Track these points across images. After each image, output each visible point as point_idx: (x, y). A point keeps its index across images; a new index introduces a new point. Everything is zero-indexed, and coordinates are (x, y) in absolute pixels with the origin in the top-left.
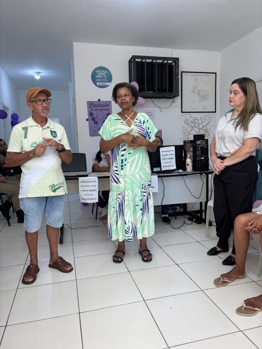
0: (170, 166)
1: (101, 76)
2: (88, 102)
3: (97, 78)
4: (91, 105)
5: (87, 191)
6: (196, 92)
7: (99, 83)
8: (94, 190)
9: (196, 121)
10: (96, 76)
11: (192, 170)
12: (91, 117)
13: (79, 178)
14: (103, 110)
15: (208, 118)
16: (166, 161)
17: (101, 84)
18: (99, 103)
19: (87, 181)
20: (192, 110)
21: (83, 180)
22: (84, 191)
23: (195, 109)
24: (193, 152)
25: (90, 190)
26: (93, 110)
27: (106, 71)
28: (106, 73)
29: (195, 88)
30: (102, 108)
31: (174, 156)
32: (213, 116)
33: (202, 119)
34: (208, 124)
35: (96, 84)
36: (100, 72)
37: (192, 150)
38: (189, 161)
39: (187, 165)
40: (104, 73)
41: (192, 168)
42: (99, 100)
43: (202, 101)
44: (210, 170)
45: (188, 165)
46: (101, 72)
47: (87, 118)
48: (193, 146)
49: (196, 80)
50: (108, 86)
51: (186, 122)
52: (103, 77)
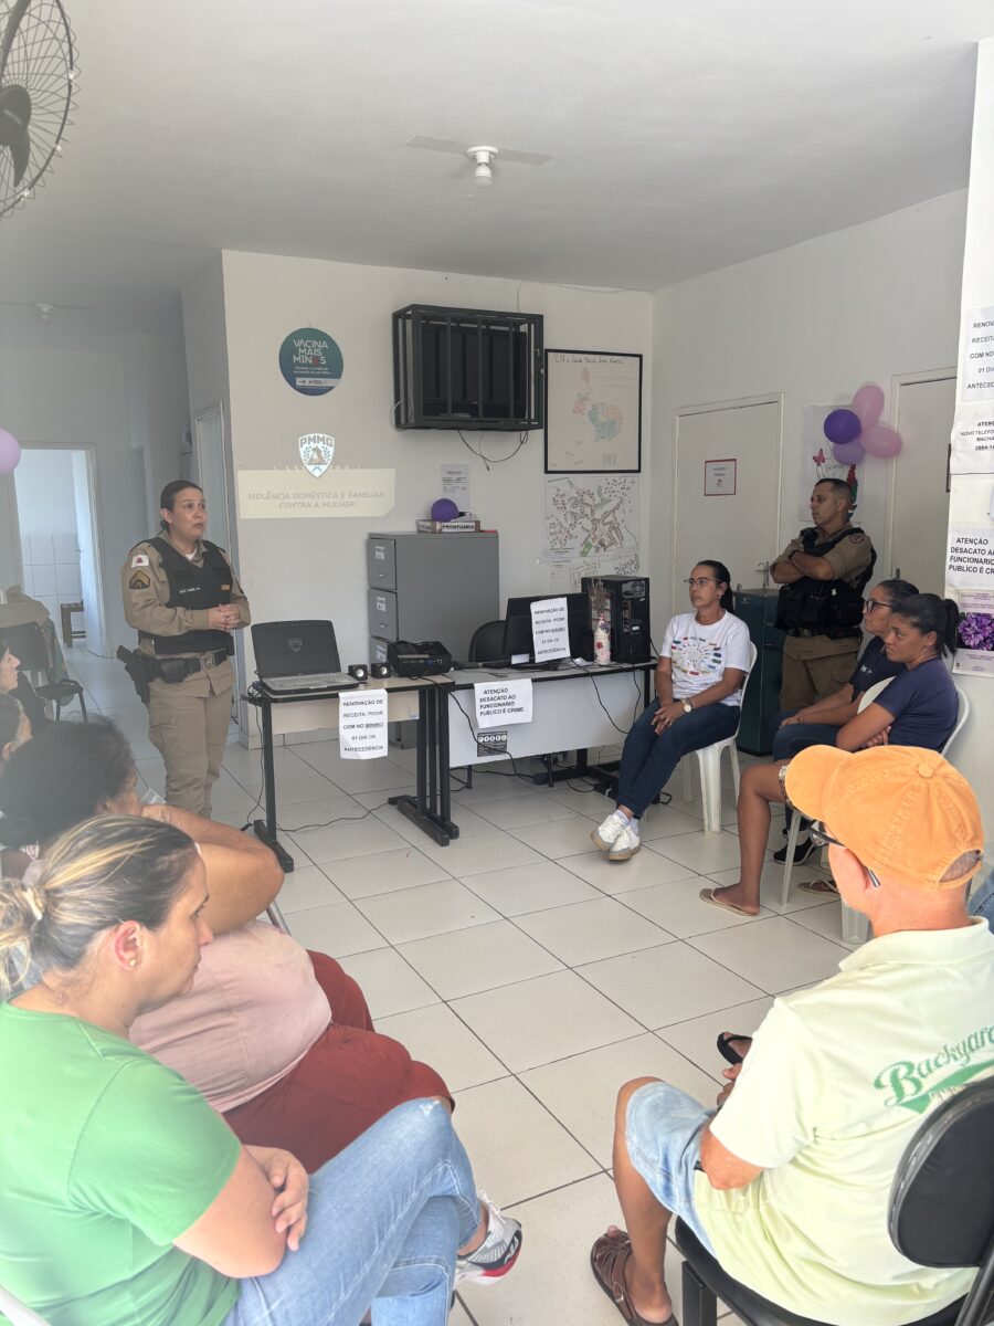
0: (555, 650)
5: (359, 726)
6: (586, 412)
8: (376, 725)
9: (587, 499)
11: (609, 658)
13: (342, 695)
15: (617, 488)
16: (547, 636)
19: (359, 700)
20: (574, 464)
21: (351, 697)
22: (353, 727)
23: (581, 461)
24: (612, 610)
25: (368, 726)
29: (583, 400)
31: (565, 624)
32: (633, 482)
33: (603, 491)
34: (617, 508)
36: (306, 345)
37: (609, 607)
38: (602, 637)
39: (596, 648)
41: (609, 653)
45: (600, 646)
46: (309, 344)
49: (586, 375)
50: (331, 388)
51: (559, 502)
52: (316, 360)
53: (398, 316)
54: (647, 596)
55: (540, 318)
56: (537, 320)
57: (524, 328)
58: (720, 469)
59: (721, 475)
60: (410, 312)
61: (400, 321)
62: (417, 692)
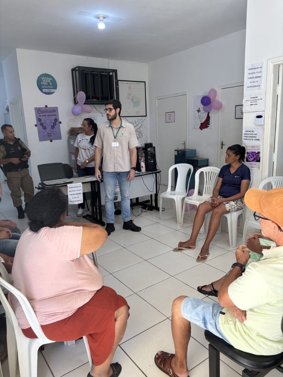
1: (46, 82)
2: (35, 108)
3: (43, 85)
4: (38, 111)
5: (74, 194)
6: (130, 99)
7: (45, 90)
8: (80, 194)
10: (42, 83)
12: (39, 123)
13: (68, 185)
14: (50, 115)
15: (140, 121)
17: (47, 90)
18: (46, 109)
19: (74, 187)
20: (128, 114)
21: (71, 186)
22: (72, 195)
23: (130, 113)
24: (145, 157)
25: (77, 194)
26: (41, 116)
27: (51, 78)
28: (51, 80)
29: (129, 95)
30: (50, 114)
32: (145, 119)
33: (136, 122)
34: (141, 127)
35: (42, 91)
36: (45, 79)
37: (144, 156)
38: (143, 164)
39: (141, 168)
40: (49, 80)
41: (145, 169)
42: (46, 106)
43: (135, 106)
44: (158, 170)
47: (36, 123)
48: (144, 152)
49: (130, 88)
50: (54, 92)
52: (49, 84)
53: (73, 70)
54: (155, 152)
55: (116, 70)
56: (115, 71)
57: (111, 74)
58: (170, 115)
59: (170, 116)
60: (77, 69)
61: (74, 72)
62: (90, 183)
